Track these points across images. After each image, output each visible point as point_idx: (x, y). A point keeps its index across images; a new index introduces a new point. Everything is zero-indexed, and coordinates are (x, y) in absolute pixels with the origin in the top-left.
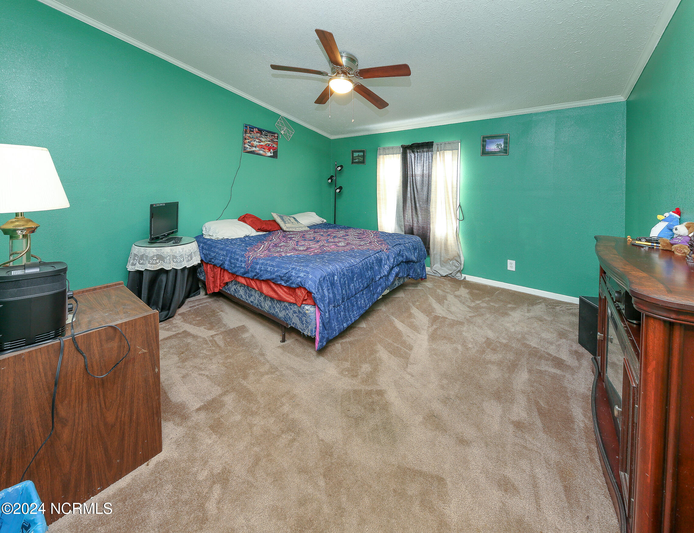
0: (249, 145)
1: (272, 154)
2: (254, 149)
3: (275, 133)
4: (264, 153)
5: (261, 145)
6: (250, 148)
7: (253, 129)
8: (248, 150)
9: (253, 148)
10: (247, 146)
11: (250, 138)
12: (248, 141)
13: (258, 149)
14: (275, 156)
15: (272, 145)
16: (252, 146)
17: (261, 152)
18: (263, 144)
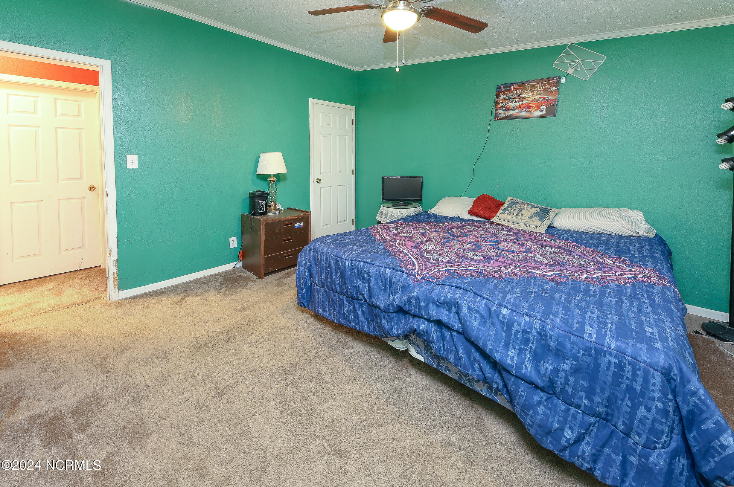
0: (503, 110)
1: (544, 112)
2: (511, 112)
3: (552, 79)
4: (528, 115)
5: (524, 104)
6: (505, 113)
7: (510, 86)
8: (503, 116)
9: (509, 111)
10: (500, 111)
11: (505, 100)
12: (501, 105)
13: (517, 111)
14: (552, 112)
15: (544, 98)
16: (508, 109)
17: (523, 114)
18: (528, 102)
